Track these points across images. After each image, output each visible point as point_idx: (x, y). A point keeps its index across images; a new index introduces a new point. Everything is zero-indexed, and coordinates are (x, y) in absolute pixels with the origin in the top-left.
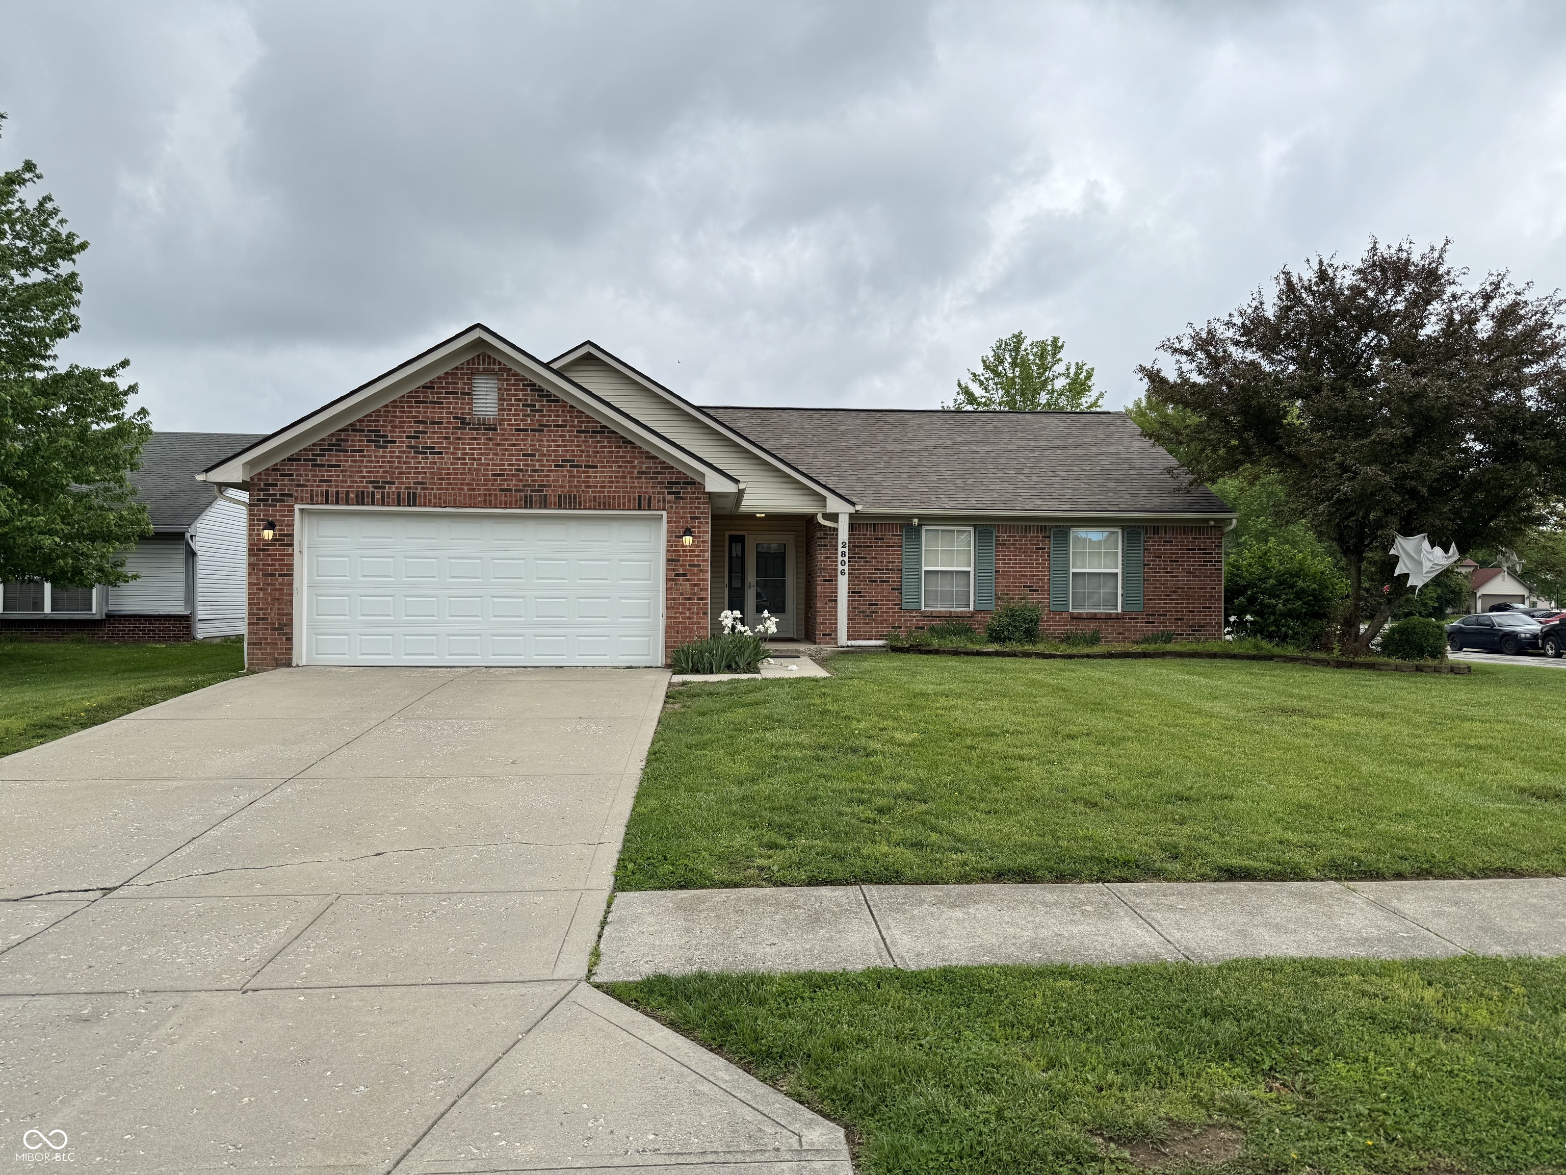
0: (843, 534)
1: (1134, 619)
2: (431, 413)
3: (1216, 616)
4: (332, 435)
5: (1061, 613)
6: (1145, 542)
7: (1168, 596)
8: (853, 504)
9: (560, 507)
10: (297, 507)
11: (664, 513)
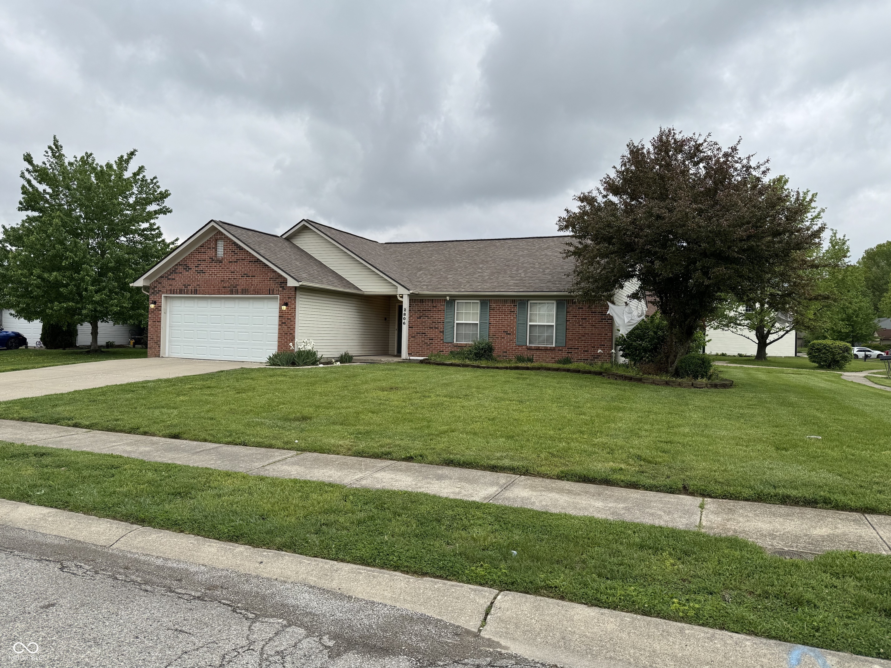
0: (406, 305)
1: (561, 350)
2: (203, 257)
3: (607, 350)
4: (173, 267)
5: (522, 346)
6: (567, 308)
7: (580, 338)
8: (409, 290)
9: (242, 294)
10: (163, 295)
11: (279, 296)
